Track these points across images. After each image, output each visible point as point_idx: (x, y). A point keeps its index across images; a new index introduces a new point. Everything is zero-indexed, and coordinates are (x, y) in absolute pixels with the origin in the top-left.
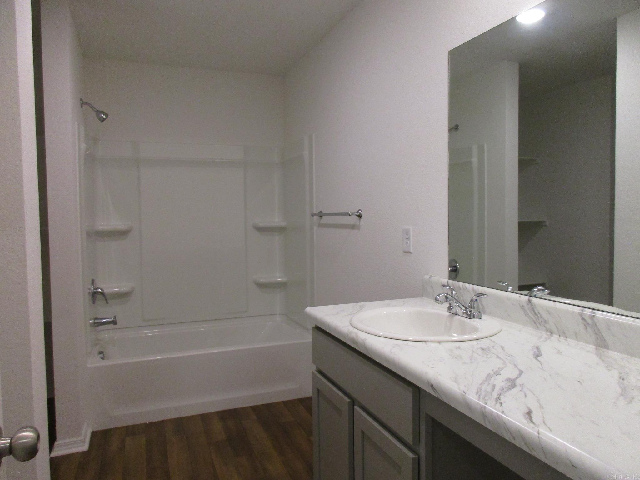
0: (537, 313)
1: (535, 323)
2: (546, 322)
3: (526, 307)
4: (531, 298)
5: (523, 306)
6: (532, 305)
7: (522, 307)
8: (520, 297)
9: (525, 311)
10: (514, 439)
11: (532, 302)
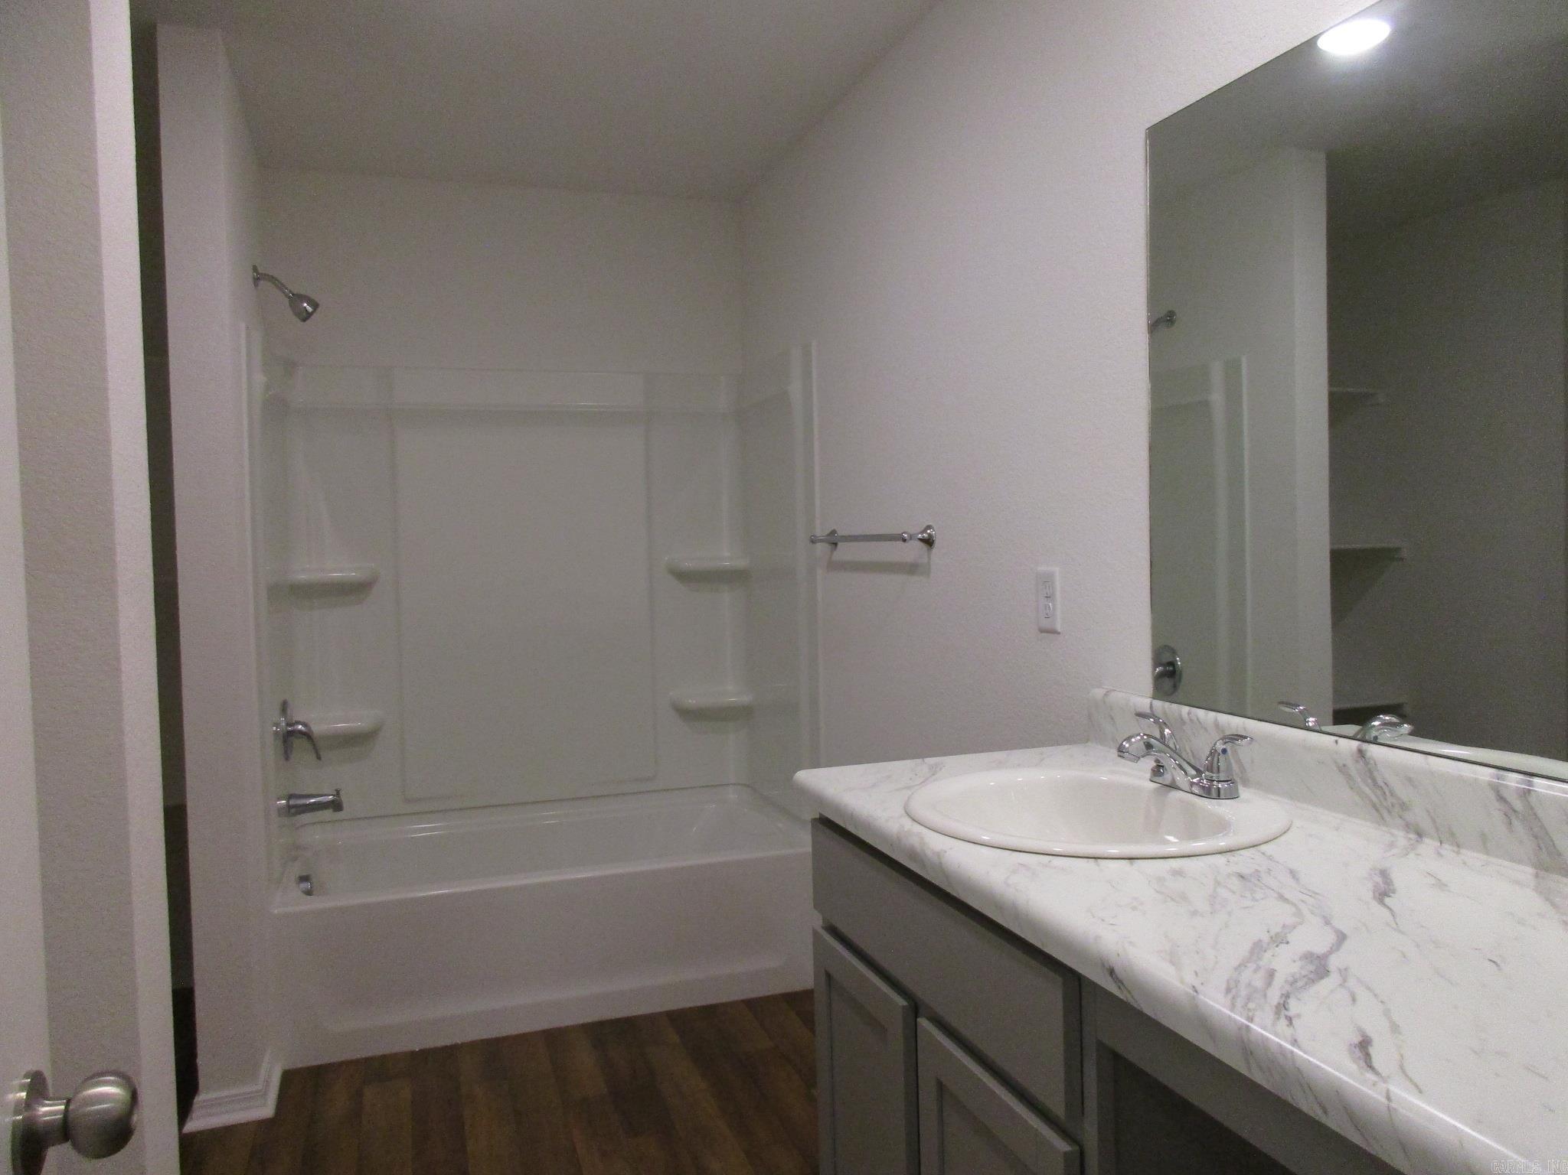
0: (1380, 782)
1: (1377, 810)
2: (1404, 806)
3: (1354, 769)
4: (1365, 746)
5: (1344, 765)
6: (1367, 763)
7: (1343, 769)
8: (1336, 742)
9: (1349, 777)
10: (1325, 1112)
11: (1368, 754)
